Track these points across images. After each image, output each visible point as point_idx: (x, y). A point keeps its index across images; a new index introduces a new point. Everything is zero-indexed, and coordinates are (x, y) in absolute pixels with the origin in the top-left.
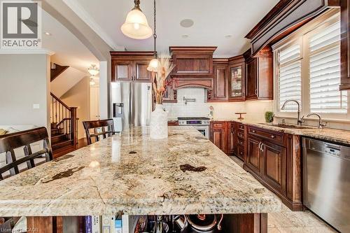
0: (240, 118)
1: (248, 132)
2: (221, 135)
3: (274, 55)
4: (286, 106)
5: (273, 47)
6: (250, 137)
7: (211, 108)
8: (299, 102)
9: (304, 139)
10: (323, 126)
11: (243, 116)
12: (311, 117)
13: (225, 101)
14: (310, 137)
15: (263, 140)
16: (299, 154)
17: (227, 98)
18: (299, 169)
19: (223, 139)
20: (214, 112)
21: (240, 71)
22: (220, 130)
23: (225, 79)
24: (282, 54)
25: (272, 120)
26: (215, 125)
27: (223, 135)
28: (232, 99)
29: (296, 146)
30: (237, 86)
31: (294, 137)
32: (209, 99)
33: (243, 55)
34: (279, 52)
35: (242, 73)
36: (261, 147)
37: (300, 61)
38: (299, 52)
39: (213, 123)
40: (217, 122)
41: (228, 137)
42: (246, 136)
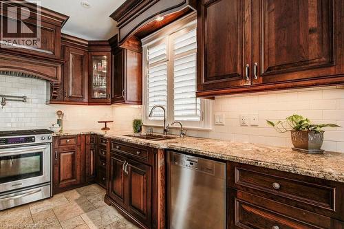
0: (105, 129)
1: (111, 147)
2: (73, 157)
3: (144, 51)
4: (154, 113)
5: (143, 40)
6: (114, 156)
7: (60, 113)
8: (166, 108)
9: (168, 153)
10: (183, 134)
11: (108, 125)
12: (175, 126)
13: (83, 104)
14: (174, 150)
15: (129, 158)
16: (164, 171)
17: (86, 99)
18: (164, 189)
19: (77, 162)
20: (65, 120)
21: (105, 63)
22: (72, 150)
23: (82, 70)
24: (151, 51)
25: (141, 129)
26: (63, 142)
27: (78, 156)
28: (93, 102)
29: (160, 162)
30: (101, 82)
31: (159, 152)
32: (54, 99)
33: (109, 41)
34: (148, 48)
35: (107, 66)
36: (125, 168)
37: (166, 63)
38: (165, 52)
39: (58, 138)
40: (66, 137)
41: (85, 158)
42: (108, 154)
